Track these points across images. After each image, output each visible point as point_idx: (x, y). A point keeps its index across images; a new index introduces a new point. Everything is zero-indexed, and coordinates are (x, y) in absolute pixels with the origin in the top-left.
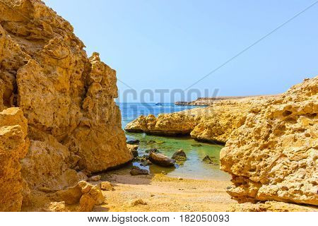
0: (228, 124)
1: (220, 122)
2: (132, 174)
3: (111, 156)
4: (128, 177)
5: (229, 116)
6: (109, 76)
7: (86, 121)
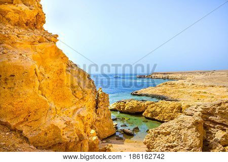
0: (160, 111)
1: (156, 110)
2: (117, 139)
3: (109, 132)
4: (115, 141)
5: (161, 107)
6: (106, 98)
7: (98, 119)
